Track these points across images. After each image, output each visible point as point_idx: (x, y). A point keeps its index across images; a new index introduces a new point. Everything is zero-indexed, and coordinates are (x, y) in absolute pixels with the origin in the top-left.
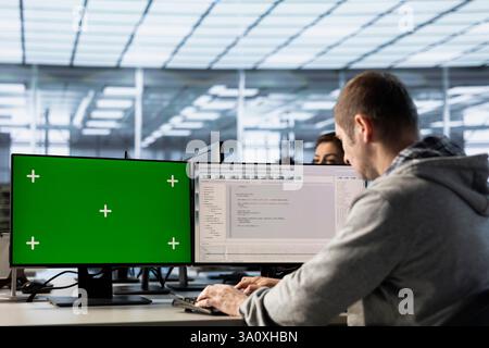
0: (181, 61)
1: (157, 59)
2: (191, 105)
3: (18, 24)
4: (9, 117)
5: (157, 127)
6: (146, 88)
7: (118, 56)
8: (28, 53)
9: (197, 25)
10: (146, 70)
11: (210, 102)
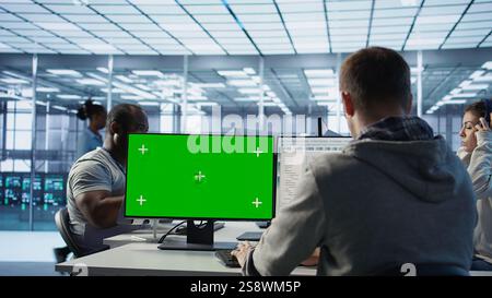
0: (452, 44)
1: (434, 43)
2: (467, 79)
3: (324, 24)
4: (327, 94)
5: (441, 98)
6: (426, 67)
7: (402, 43)
8: (333, 45)
9: (465, 13)
10: (425, 52)
11: (483, 75)
